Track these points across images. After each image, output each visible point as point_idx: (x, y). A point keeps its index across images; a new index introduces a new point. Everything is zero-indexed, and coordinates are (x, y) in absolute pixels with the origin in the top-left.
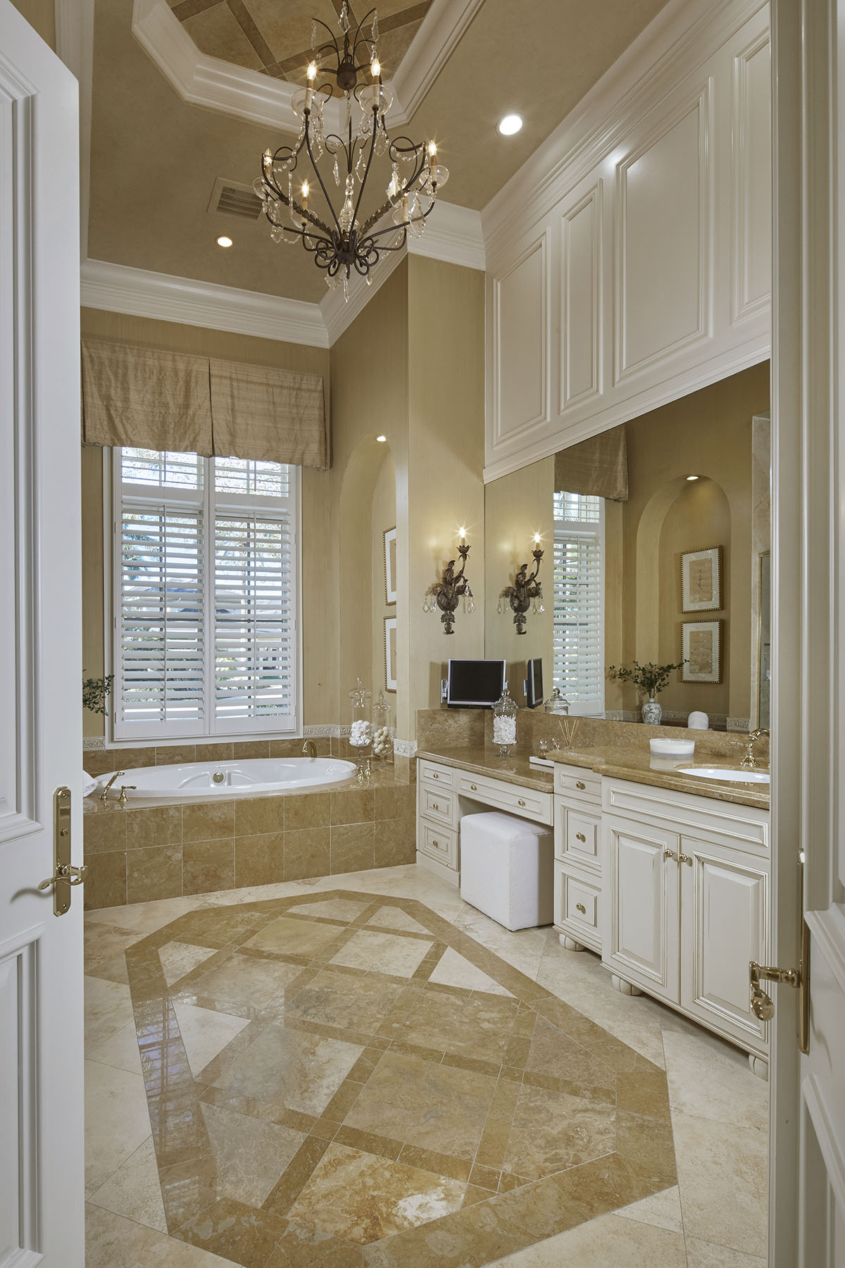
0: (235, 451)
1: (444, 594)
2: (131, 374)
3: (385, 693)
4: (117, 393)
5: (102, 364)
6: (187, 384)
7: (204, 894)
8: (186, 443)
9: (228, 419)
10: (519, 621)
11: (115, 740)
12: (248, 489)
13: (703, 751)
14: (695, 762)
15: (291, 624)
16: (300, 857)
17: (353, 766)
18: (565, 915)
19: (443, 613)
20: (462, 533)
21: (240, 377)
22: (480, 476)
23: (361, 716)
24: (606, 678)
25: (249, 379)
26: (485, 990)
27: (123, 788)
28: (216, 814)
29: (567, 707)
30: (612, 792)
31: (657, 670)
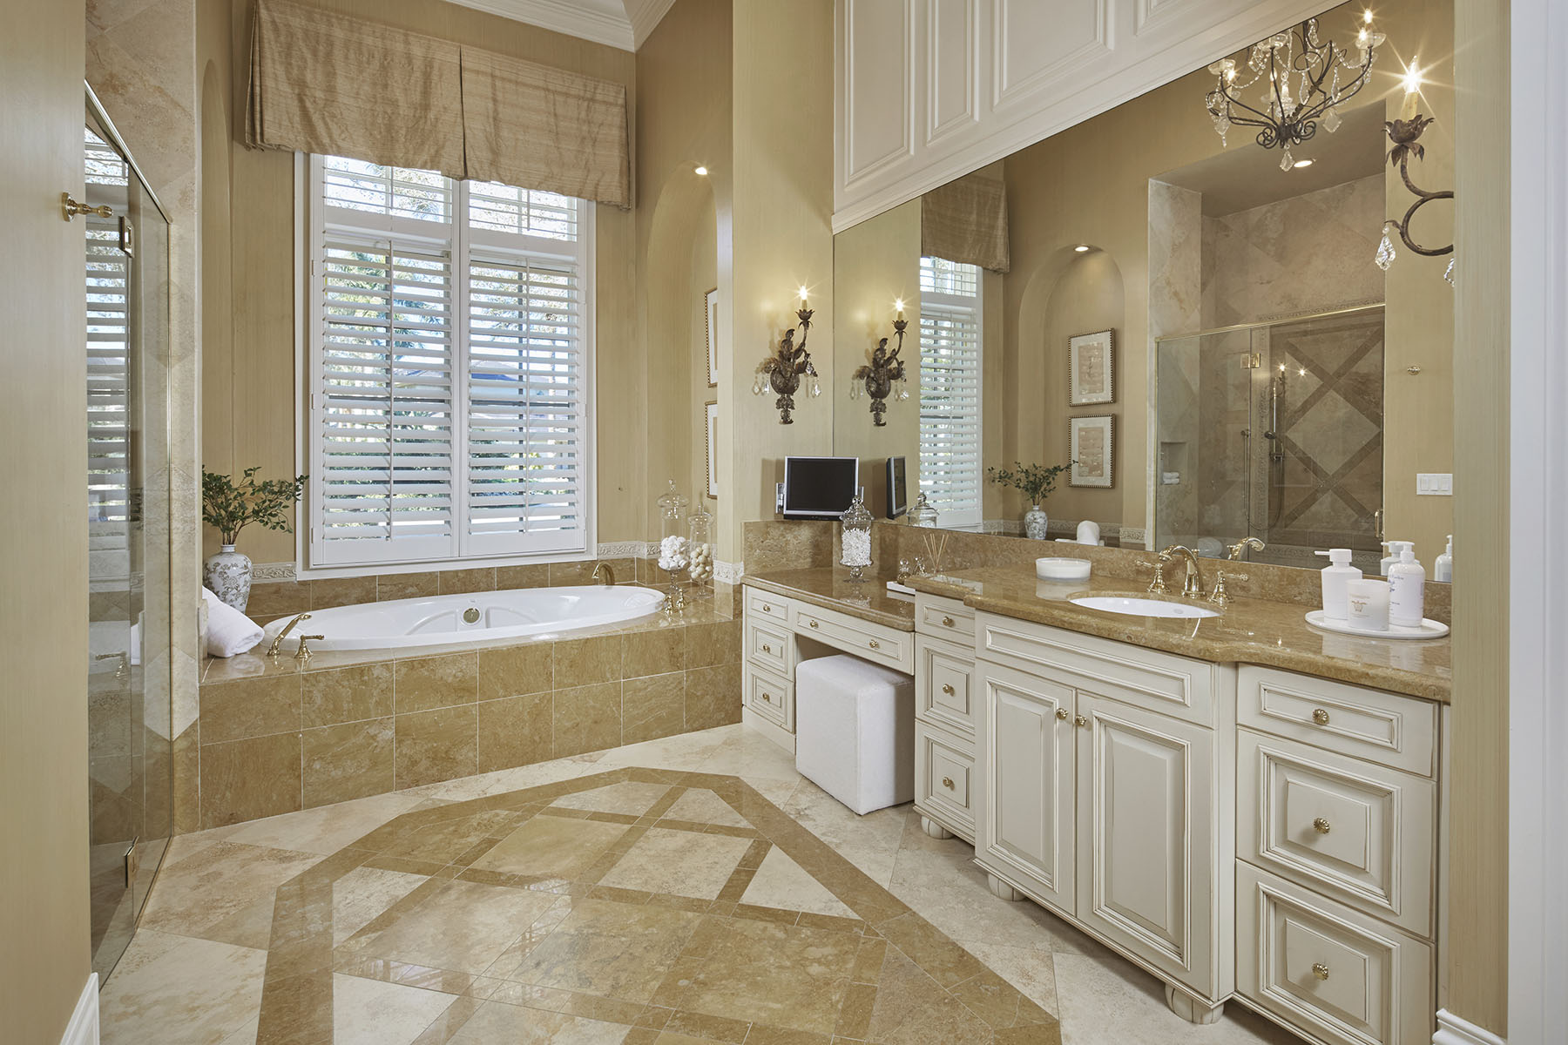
0: (498, 174)
1: (780, 372)
2: (338, 54)
3: (705, 498)
4: (315, 77)
5: (291, 35)
6: (427, 77)
7: (430, 786)
8: (425, 157)
9: (488, 129)
10: (878, 409)
11: (312, 566)
12: (520, 227)
13: (1100, 573)
14: (1092, 590)
15: (580, 409)
16: (578, 725)
17: (660, 596)
18: (929, 792)
19: (779, 396)
20: (804, 293)
21: (505, 75)
22: (828, 223)
23: (674, 529)
24: (984, 481)
25: (520, 80)
26: (820, 910)
27: (303, 638)
28: (450, 671)
29: (935, 518)
30: (990, 632)
31: (1042, 472)
